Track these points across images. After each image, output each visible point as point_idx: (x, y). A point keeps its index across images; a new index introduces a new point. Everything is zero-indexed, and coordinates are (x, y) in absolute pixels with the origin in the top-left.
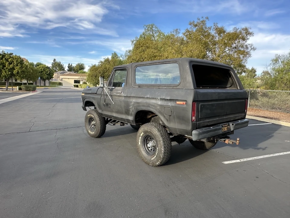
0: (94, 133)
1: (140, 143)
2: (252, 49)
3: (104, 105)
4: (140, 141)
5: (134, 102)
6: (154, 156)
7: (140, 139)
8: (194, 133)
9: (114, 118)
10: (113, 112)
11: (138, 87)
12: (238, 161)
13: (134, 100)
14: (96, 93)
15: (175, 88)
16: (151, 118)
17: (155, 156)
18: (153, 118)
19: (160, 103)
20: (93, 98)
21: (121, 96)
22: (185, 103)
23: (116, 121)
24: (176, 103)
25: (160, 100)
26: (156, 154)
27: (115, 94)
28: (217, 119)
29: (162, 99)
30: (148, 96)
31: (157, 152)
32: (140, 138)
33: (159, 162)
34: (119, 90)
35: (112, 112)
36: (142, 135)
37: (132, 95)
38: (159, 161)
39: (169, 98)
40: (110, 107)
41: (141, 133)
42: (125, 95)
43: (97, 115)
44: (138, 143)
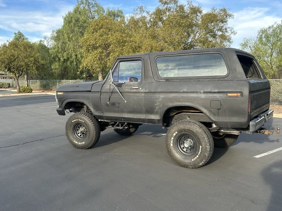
0: (84, 143)
1: (172, 145)
2: (232, 33)
3: (107, 105)
4: (172, 142)
5: (162, 98)
6: (196, 156)
7: (172, 140)
8: (251, 124)
9: (124, 120)
10: (124, 113)
11: (164, 81)
12: (266, 154)
13: (162, 96)
14: (90, 91)
15: (222, 80)
18: (176, 116)
19: (203, 96)
20: (84, 97)
21: (139, 92)
22: (239, 94)
24: (227, 95)
25: (203, 93)
26: (199, 153)
27: (127, 90)
28: (259, 109)
29: (204, 92)
30: (185, 90)
31: (200, 151)
32: (173, 138)
34: (134, 86)
35: (123, 112)
36: (175, 134)
37: (159, 90)
38: (203, 161)
39: (216, 91)
40: (118, 107)
41: (175, 132)
42: (145, 90)
44: (170, 145)
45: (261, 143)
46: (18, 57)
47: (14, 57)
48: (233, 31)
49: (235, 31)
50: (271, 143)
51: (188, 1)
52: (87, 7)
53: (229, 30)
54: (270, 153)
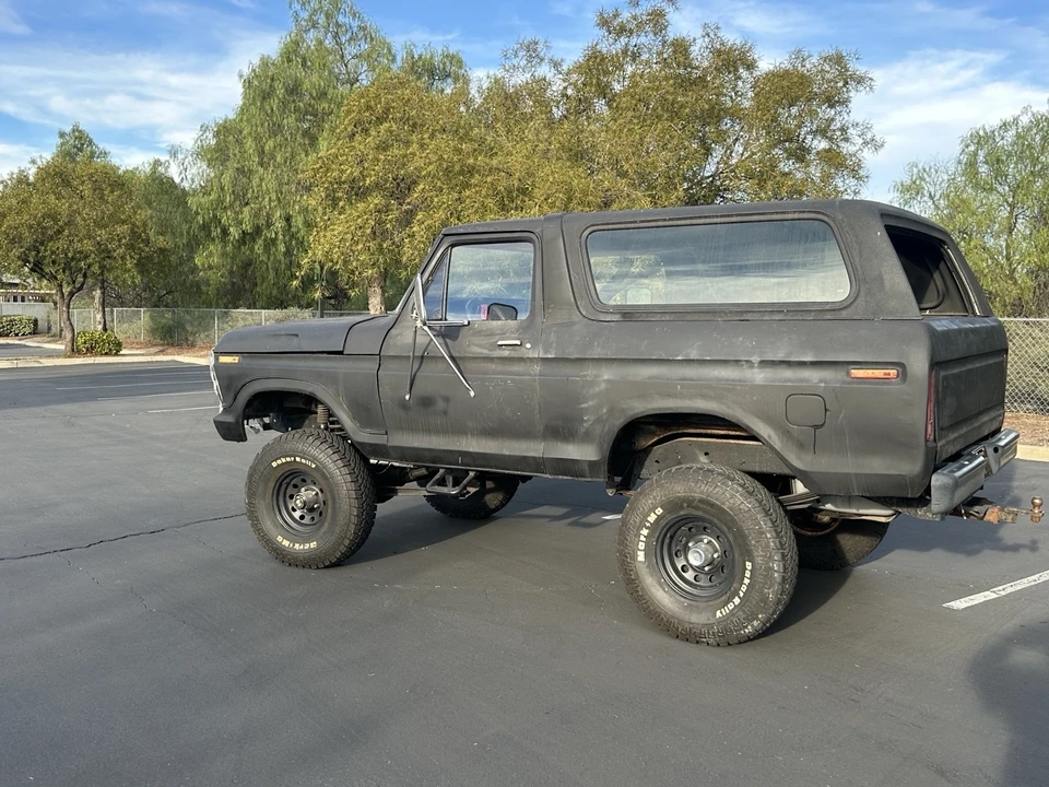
0: (313, 545)
1: (641, 556)
2: (866, 143)
3: (404, 405)
4: (642, 546)
5: (606, 381)
6: (730, 600)
7: (642, 538)
8: (938, 483)
9: (466, 460)
10: (466, 434)
11: (616, 317)
12: (988, 595)
13: (607, 374)
14: (341, 353)
15: (829, 317)
16: (647, 450)
17: (737, 601)
18: (659, 449)
19: (759, 376)
20: (318, 376)
21: (521, 359)
22: (893, 372)
23: (467, 472)
24: (848, 374)
25: (759, 367)
26: (744, 588)
27: (477, 350)
28: (965, 429)
29: (764, 363)
30: (694, 355)
31: (747, 581)
32: (645, 532)
33: (755, 623)
34: (503, 335)
35: (461, 431)
36: (652, 518)
37: (597, 353)
38: (757, 619)
39: (809, 358)
40: (445, 413)
41: (653, 510)
42: (546, 352)
43: (336, 457)
44: (634, 557)
45: (970, 553)
46: (68, 224)
47: (56, 221)
48: (869, 136)
49: (877, 138)
50: (1008, 554)
51: (705, 26)
52: (329, 42)
53: (854, 132)
54: (1003, 593)
